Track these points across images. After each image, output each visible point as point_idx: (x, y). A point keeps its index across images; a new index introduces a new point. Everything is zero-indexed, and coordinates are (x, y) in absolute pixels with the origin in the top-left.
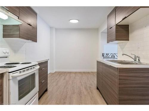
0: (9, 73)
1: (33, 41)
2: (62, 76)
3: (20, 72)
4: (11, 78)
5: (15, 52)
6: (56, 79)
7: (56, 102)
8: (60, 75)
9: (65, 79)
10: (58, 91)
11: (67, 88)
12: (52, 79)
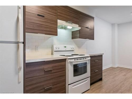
0: (68, 59)
1: (90, 39)
2: (123, 71)
3: (75, 60)
4: (69, 62)
5: (79, 48)
6: (115, 74)
7: (106, 91)
8: (121, 71)
9: (125, 75)
10: (112, 84)
11: (123, 84)
12: (111, 72)
